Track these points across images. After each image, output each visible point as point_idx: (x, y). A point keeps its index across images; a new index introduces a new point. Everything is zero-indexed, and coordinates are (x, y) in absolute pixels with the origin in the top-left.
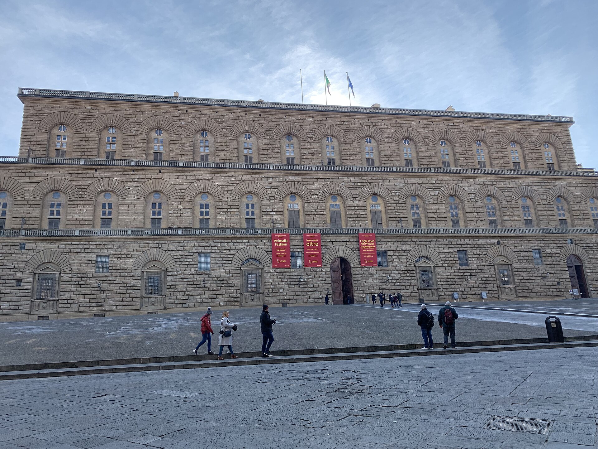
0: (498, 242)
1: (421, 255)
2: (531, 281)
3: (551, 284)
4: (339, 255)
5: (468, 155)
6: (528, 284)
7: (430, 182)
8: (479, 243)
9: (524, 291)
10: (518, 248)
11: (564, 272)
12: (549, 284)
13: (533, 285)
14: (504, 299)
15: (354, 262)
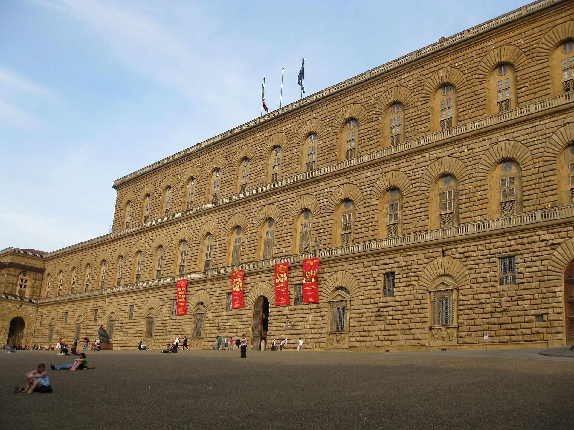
0: (444, 252)
1: (338, 285)
2: (485, 316)
3: (522, 319)
4: (261, 294)
5: (422, 116)
6: (479, 322)
7: (364, 177)
8: (413, 258)
9: (470, 333)
10: (472, 258)
11: (552, 295)
12: (517, 321)
13: (488, 324)
14: (435, 348)
15: (272, 302)
